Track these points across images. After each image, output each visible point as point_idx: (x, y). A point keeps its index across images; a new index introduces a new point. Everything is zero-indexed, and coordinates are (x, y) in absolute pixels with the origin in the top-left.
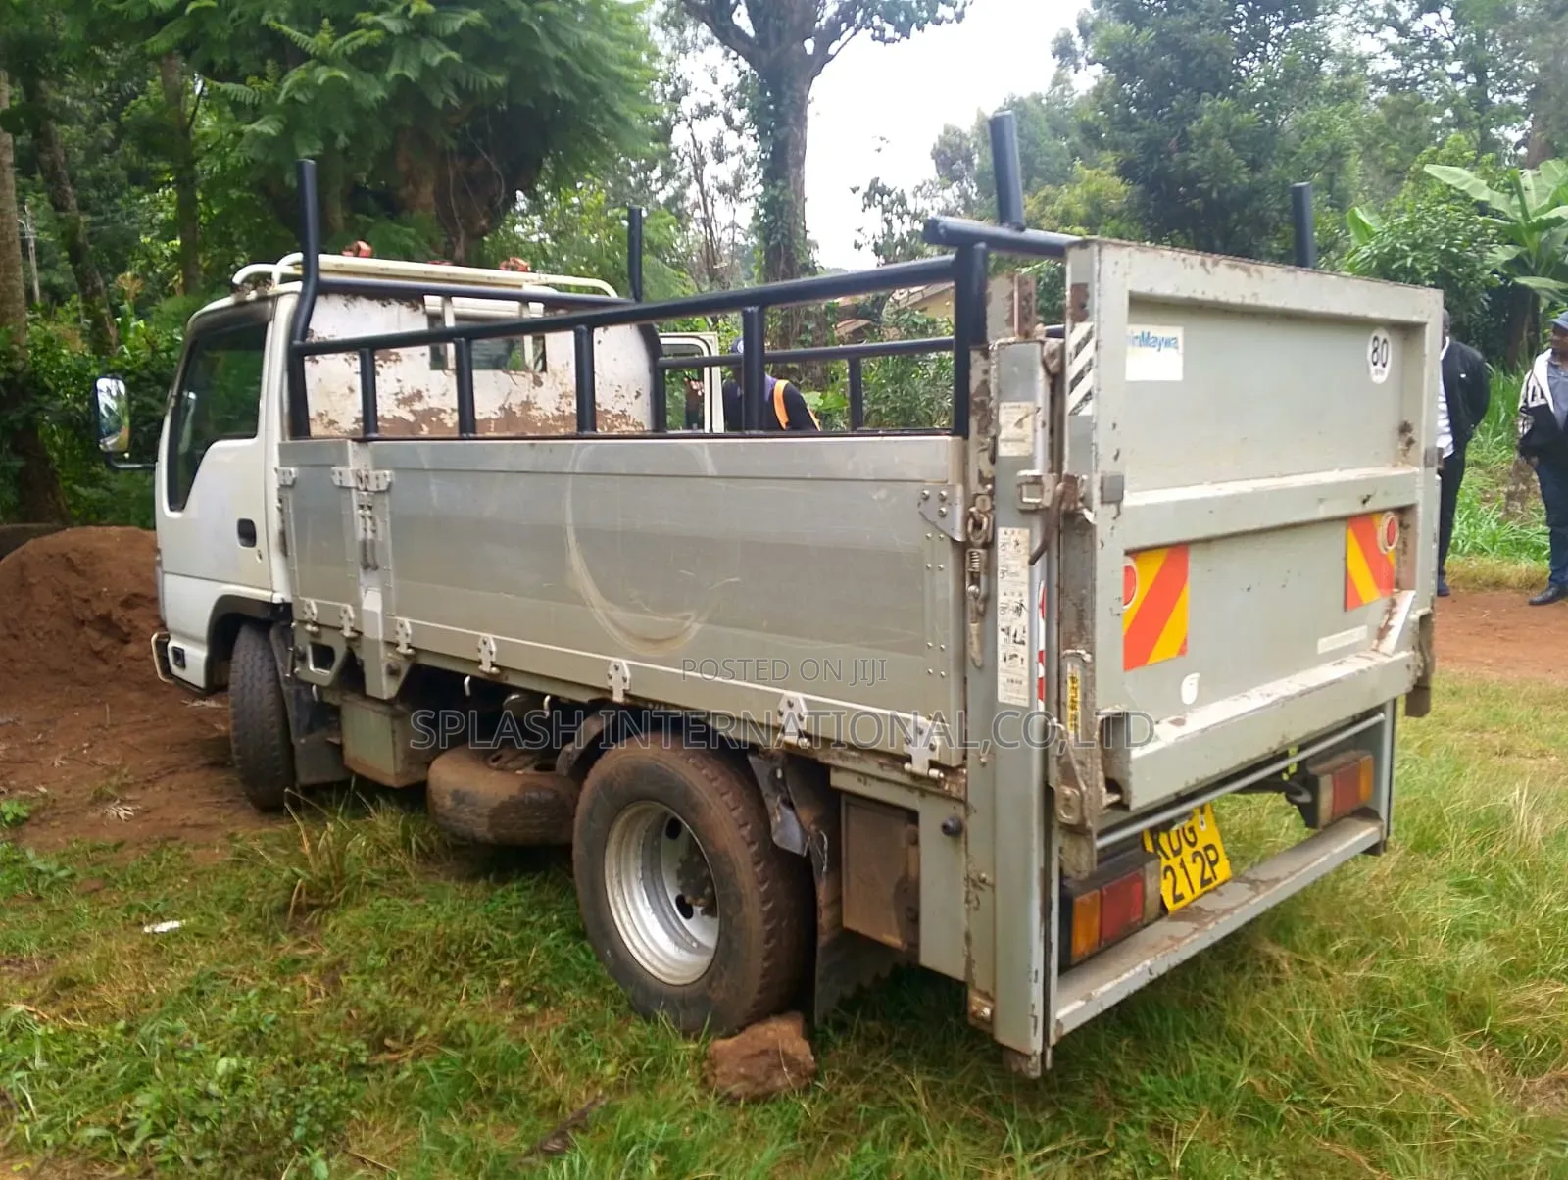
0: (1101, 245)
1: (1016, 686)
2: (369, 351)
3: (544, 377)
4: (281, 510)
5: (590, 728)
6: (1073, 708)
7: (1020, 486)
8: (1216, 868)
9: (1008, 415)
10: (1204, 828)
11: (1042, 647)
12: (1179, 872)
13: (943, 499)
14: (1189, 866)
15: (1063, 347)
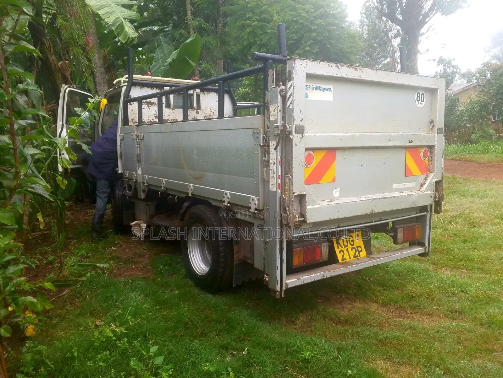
0: (295, 60)
1: (273, 185)
2: (140, 100)
3: (199, 111)
4: (120, 146)
5: (186, 204)
6: (287, 191)
7: (274, 128)
8: (360, 253)
9: (272, 108)
10: (357, 241)
11: (280, 174)
12: (346, 252)
13: (258, 133)
14: (350, 251)
15: (286, 89)
